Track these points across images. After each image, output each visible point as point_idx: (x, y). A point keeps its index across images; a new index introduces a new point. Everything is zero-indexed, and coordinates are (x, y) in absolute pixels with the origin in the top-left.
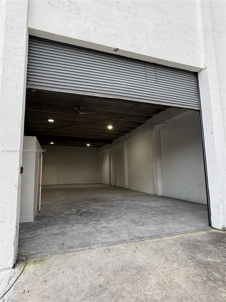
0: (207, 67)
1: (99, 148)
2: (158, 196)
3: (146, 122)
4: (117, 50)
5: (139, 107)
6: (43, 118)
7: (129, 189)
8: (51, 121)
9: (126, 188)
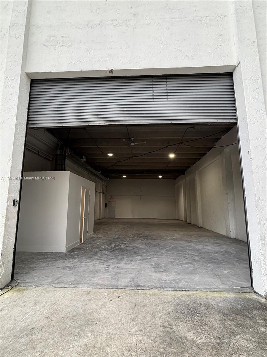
0: (240, 62)
1: (175, 180)
2: (230, 238)
3: (214, 146)
4: (111, 71)
5: (194, 129)
6: (102, 153)
7: (203, 228)
8: (110, 155)
9: (199, 226)
